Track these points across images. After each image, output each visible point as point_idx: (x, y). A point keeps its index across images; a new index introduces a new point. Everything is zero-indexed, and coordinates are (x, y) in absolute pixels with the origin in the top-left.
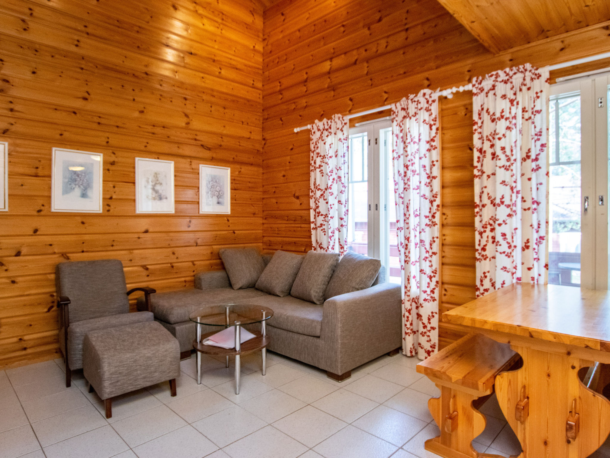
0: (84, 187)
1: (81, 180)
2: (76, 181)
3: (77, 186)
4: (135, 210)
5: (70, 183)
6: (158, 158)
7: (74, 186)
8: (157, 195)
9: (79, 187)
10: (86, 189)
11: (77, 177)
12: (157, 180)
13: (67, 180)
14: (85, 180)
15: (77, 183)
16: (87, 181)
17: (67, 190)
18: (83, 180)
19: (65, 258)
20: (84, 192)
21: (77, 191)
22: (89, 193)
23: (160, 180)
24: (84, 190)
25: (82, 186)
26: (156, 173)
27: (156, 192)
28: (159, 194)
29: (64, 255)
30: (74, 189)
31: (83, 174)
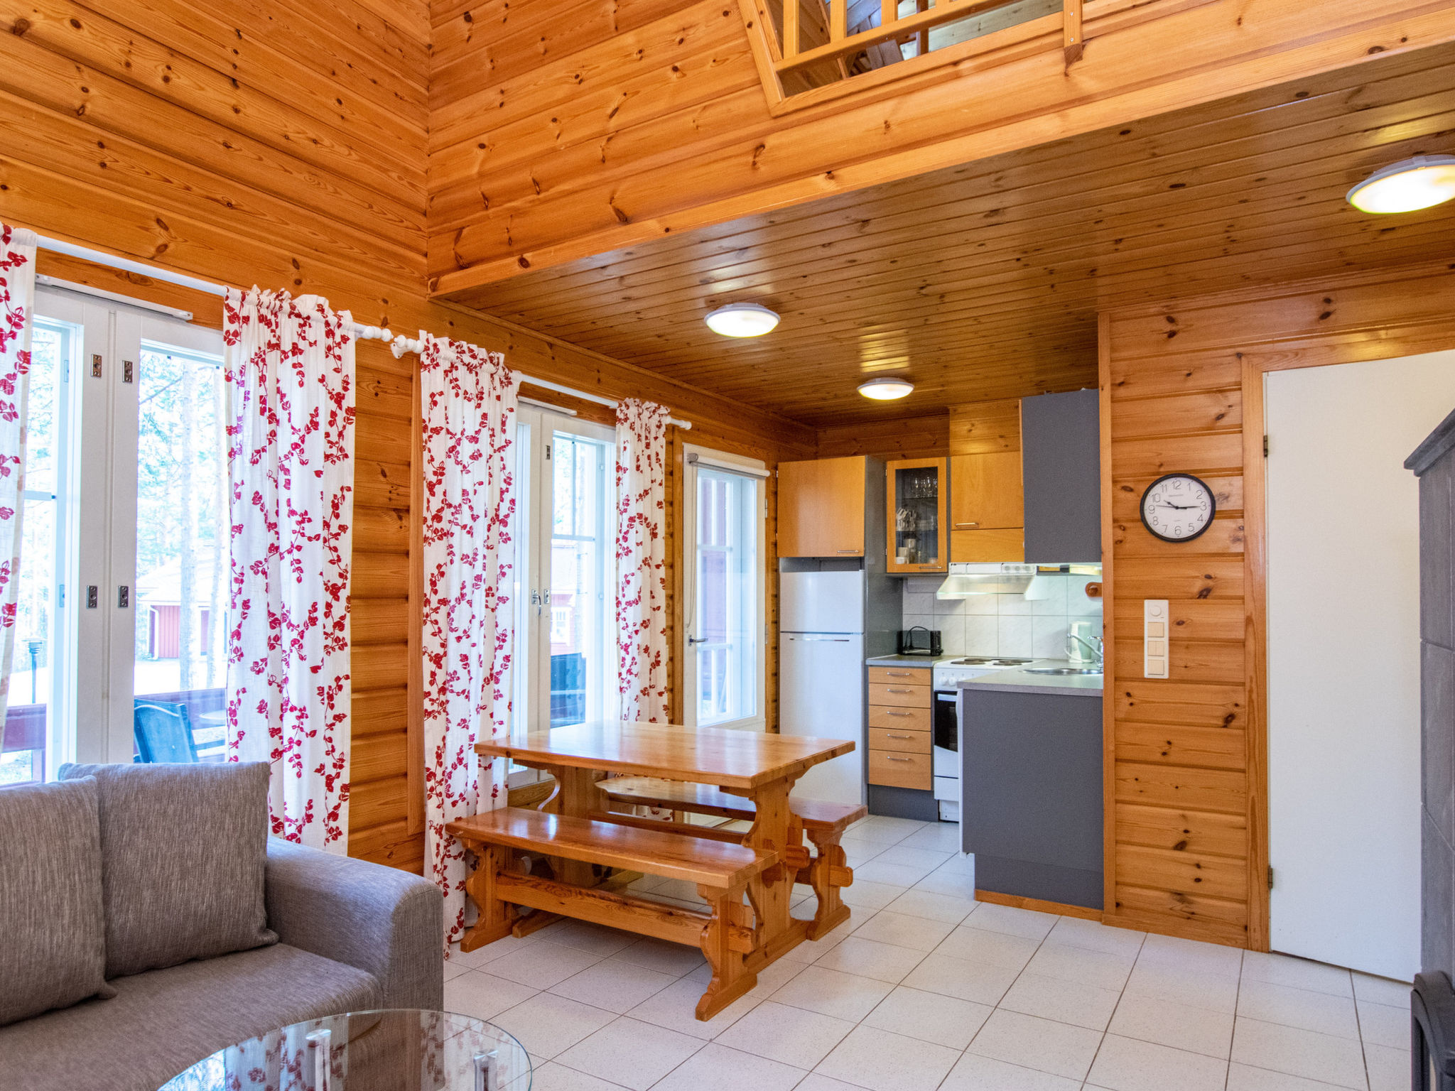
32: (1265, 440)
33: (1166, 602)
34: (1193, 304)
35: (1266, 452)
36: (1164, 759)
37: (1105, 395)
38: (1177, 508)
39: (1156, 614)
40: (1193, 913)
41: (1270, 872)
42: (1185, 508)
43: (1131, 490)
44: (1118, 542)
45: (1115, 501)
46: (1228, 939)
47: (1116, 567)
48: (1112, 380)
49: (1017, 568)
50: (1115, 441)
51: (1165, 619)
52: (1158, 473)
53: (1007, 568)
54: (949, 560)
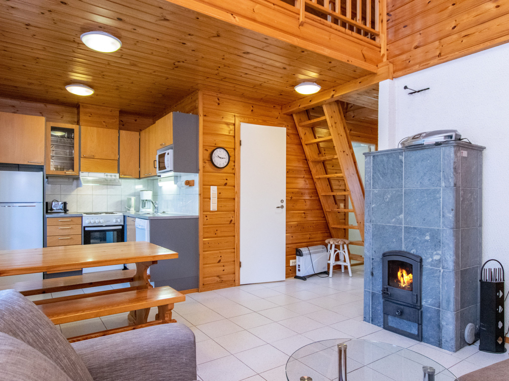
32: (240, 141)
33: (216, 187)
34: (224, 97)
35: (240, 144)
36: (215, 235)
37: (201, 119)
38: (220, 158)
39: (214, 190)
40: (222, 281)
41: (240, 263)
42: (223, 158)
43: (207, 150)
44: (204, 167)
45: (203, 153)
46: (231, 285)
47: (203, 175)
48: (203, 114)
49: (111, 176)
50: (204, 133)
51: (216, 192)
52: (215, 147)
53: (107, 175)
54: (80, 170)
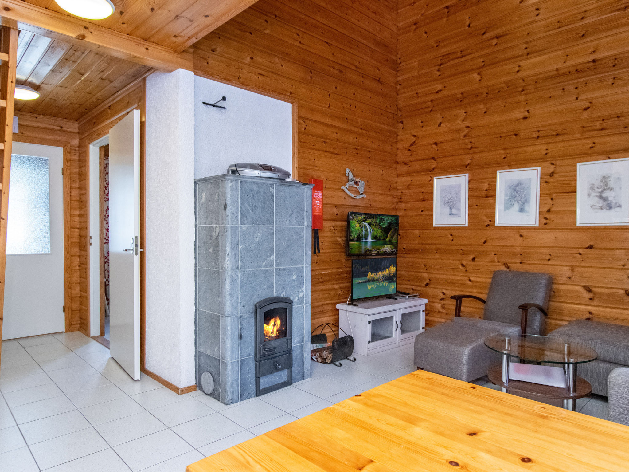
0: (522, 202)
1: (519, 196)
2: (515, 197)
3: (516, 202)
4: (575, 223)
5: (510, 199)
6: (609, 158)
7: (513, 202)
8: (605, 203)
9: (518, 202)
10: (524, 204)
11: (516, 194)
12: (606, 185)
13: (507, 198)
14: (523, 196)
15: (516, 199)
16: (525, 196)
17: (508, 206)
18: (522, 196)
19: (506, 267)
20: (522, 207)
21: (516, 207)
22: (526, 208)
23: (611, 184)
24: (522, 205)
25: (520, 202)
26: (604, 177)
27: (605, 199)
28: (609, 202)
29: (506, 265)
30: (513, 205)
31: (522, 190)
